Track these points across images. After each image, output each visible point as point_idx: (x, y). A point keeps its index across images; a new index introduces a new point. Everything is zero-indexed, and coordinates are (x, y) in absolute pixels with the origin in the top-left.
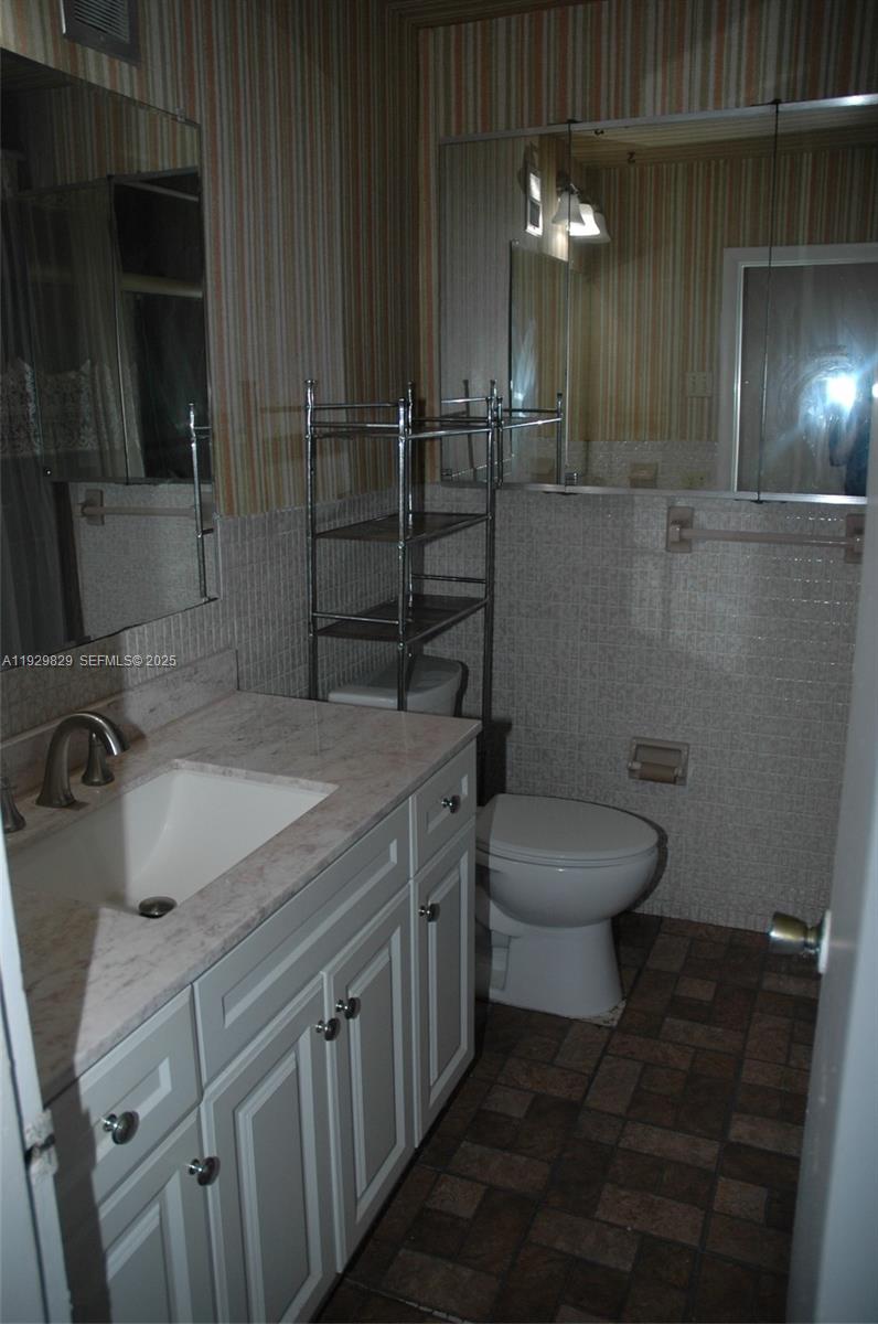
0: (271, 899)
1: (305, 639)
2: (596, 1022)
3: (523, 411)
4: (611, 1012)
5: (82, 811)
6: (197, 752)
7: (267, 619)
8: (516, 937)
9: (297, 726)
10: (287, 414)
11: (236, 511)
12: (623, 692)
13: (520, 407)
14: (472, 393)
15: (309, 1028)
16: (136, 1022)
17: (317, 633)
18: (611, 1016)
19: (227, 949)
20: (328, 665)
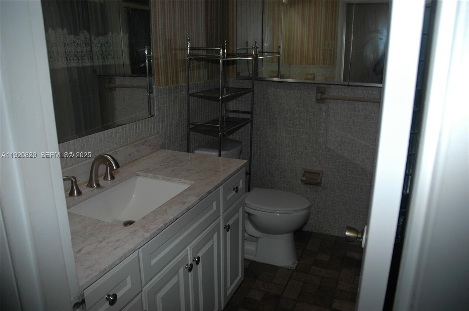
0: (169, 220)
1: (186, 131)
2: (288, 268)
3: (267, 52)
4: (293, 264)
5: (103, 190)
6: (145, 170)
7: (172, 124)
8: (260, 238)
9: (182, 161)
10: (180, 51)
11: (161, 85)
12: (300, 153)
13: (266, 51)
14: (248, 46)
15: (183, 267)
16: (118, 262)
17: (190, 130)
18: (293, 266)
19: (152, 238)
20: (194, 141)
